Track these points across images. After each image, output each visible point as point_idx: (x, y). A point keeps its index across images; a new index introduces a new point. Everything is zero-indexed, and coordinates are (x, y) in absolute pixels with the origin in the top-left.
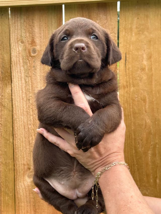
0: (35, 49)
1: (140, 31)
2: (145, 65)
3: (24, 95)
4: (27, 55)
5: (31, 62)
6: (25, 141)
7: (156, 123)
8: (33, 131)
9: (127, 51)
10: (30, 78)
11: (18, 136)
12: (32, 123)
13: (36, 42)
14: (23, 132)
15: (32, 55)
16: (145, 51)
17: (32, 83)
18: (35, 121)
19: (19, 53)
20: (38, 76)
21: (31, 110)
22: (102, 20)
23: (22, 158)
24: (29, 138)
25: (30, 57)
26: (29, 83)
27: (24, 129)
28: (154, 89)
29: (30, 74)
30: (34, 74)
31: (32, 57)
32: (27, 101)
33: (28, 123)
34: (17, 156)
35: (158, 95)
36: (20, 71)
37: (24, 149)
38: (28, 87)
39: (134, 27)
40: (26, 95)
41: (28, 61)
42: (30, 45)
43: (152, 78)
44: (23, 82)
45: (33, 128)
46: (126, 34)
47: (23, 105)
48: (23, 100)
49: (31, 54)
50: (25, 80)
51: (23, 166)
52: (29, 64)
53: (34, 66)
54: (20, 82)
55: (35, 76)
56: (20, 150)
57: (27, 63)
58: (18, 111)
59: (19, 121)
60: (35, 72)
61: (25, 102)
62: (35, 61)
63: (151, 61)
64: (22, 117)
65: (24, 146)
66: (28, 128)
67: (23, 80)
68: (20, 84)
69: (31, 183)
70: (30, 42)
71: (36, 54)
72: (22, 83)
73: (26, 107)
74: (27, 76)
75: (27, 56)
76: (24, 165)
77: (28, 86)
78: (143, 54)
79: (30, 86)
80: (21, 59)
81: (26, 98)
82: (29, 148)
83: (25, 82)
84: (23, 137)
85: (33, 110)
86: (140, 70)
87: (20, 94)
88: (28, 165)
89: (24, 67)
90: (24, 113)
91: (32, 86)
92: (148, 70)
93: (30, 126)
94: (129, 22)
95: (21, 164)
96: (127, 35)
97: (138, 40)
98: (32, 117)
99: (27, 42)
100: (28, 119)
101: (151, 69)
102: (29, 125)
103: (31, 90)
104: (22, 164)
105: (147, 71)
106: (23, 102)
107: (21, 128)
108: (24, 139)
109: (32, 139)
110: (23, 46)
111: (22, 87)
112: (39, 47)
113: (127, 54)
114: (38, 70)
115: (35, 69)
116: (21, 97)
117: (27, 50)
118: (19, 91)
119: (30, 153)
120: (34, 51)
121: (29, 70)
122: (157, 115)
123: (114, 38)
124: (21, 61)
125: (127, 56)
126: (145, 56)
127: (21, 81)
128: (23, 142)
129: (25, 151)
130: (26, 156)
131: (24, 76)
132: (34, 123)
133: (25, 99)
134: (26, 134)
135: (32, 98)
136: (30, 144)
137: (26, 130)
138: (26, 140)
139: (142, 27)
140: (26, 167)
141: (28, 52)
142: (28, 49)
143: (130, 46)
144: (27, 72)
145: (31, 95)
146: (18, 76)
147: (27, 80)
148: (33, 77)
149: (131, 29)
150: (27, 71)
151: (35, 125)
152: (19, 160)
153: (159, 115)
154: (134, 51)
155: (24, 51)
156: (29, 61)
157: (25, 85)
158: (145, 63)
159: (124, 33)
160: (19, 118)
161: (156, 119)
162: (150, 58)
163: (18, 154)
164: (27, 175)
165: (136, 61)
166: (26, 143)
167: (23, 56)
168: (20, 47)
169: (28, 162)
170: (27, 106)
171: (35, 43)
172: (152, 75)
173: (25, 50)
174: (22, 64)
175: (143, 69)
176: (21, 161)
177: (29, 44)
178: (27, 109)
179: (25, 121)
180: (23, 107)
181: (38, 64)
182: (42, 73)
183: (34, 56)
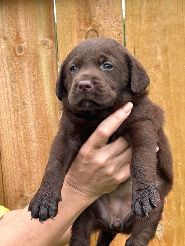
0: (21, 47)
1: (151, 17)
2: (160, 62)
3: (10, 106)
4: (12, 54)
5: (17, 64)
6: (16, 162)
7: (177, 134)
8: (24, 149)
9: (136, 44)
10: (17, 83)
11: (6, 156)
12: (22, 139)
13: (21, 38)
14: (12, 151)
15: (18, 54)
16: (158, 43)
17: (19, 90)
18: (26, 137)
19: (2, 53)
20: (27, 81)
21: (21, 123)
22: (102, 6)
23: (12, 183)
24: (20, 157)
25: (16, 57)
26: (17, 90)
27: (14, 147)
28: (172, 91)
29: (17, 78)
30: (21, 78)
31: (18, 57)
32: (15, 112)
33: (17, 140)
34: (6, 181)
35: (178, 99)
36: (5, 76)
37: (14, 172)
38: (15, 95)
39: (144, 12)
40: (14, 105)
41: (13, 62)
42: (15, 42)
43: (169, 77)
44: (9, 88)
45: (24, 145)
46: (134, 21)
47: (11, 117)
48: (10, 112)
49: (16, 53)
50: (11, 86)
51: (14, 192)
52: (15, 66)
53: (21, 69)
54: (5, 89)
55: (23, 80)
56: (9, 173)
57: (12, 65)
58: (5, 125)
59: (7, 137)
60: (23, 76)
61: (13, 113)
62: (22, 62)
63: (167, 56)
64: (10, 133)
65: (14, 168)
66: (18, 145)
67: (9, 86)
68: (6, 92)
70: (15, 39)
71: (23, 53)
72: (7, 90)
73: (14, 120)
74: (13, 81)
75: (12, 56)
76: (16, 191)
77: (15, 93)
78: (157, 47)
79: (18, 93)
80: (5, 59)
81: (14, 108)
82: (20, 170)
83: (12, 88)
84: (13, 157)
85: (22, 123)
86: (154, 67)
87: (6, 103)
88: (20, 191)
89: (9, 70)
90: (12, 127)
91: (20, 94)
92: (164, 67)
93: (20, 144)
94: (137, 7)
95: (12, 190)
96: (135, 24)
97: (149, 29)
98: (22, 132)
99: (11, 39)
100: (17, 135)
101: (168, 65)
102: (18, 142)
103: (19, 98)
104: (14, 190)
105: (162, 68)
106: (10, 114)
107: (10, 146)
108: (14, 159)
109: (23, 159)
110: (6, 43)
111: (8, 95)
112: (26, 44)
113: (135, 47)
114: (26, 72)
115: (22, 72)
116: (7, 107)
117: (12, 49)
118: (5, 100)
119: (22, 176)
120: (20, 49)
121: (16, 73)
122: (177, 125)
123: (118, 28)
124: (5, 62)
125: (136, 51)
126: (159, 49)
127: (7, 87)
128: (13, 163)
129: (15, 175)
130: (18, 181)
131: (10, 81)
132: (25, 140)
133: (12, 110)
134: (16, 153)
135: (20, 108)
136: (21, 166)
137: (16, 149)
138: (17, 160)
139: (153, 12)
140: (18, 194)
141: (13, 51)
142: (13, 47)
143: (139, 38)
144: (13, 77)
145: (19, 105)
146: (3, 81)
147: (14, 87)
148: (21, 82)
149: (140, 16)
150: (13, 74)
151: (26, 142)
152: (9, 186)
153: (179, 124)
154: (145, 44)
155: (8, 49)
156: (15, 62)
157: (11, 93)
158: (160, 58)
159: (131, 21)
160: (6, 133)
161: (176, 129)
162: (165, 51)
163: (8, 178)
164: (20, 204)
165: (148, 56)
166: (16, 165)
167: (6, 56)
168: (2, 45)
169: (21, 188)
170: (16, 119)
172: (169, 73)
173: (9, 48)
174: (6, 66)
175: (157, 67)
176: (12, 187)
177: (13, 41)
178: (15, 122)
179: (14, 137)
180: (11, 120)
181: (26, 66)
182: (31, 77)
183: (21, 56)
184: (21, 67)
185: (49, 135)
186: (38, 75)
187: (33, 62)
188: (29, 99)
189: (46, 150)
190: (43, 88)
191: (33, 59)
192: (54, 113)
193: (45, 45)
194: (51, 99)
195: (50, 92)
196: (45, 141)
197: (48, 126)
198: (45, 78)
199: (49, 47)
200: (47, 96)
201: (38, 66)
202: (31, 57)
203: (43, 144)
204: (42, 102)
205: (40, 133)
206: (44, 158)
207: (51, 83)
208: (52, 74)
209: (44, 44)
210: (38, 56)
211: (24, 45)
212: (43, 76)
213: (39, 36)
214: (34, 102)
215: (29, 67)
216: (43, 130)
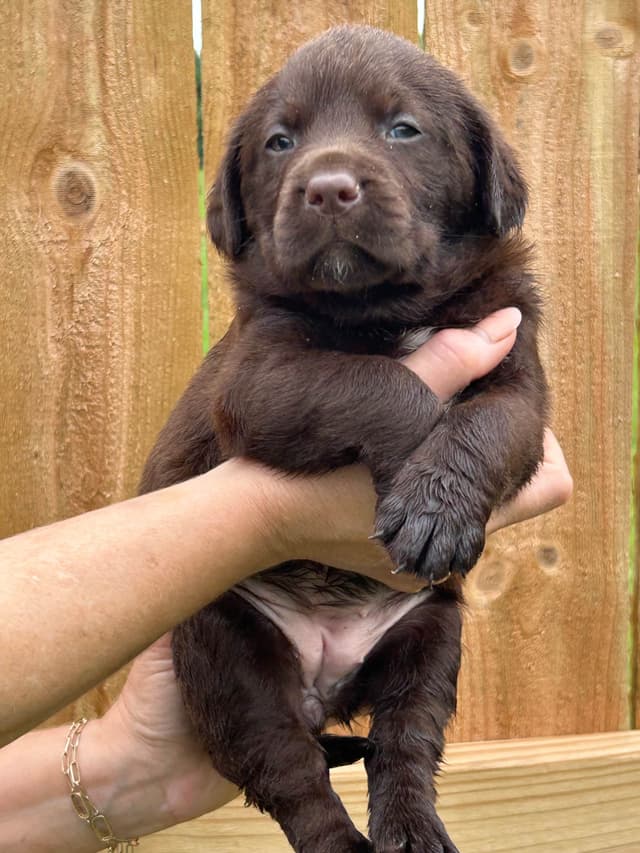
0: (528, 47)
4: (494, 73)
5: (506, 104)
13: (531, 18)
15: (515, 71)
19: (461, 68)
20: (535, 164)
25: (504, 83)
31: (512, 81)
41: (494, 99)
42: (508, 29)
49: (509, 71)
52: (498, 114)
53: (519, 122)
57: (492, 108)
60: (524, 147)
62: (525, 98)
69: (493, 610)
70: (509, 20)
71: (532, 68)
75: (493, 78)
99: (494, 19)
110: (476, 34)
112: (543, 40)
114: (536, 136)
115: (522, 133)
117: (494, 53)
120: (524, 57)
141: (498, 60)
142: (499, 49)
155: (480, 55)
156: (500, 99)
167: (473, 78)
168: (462, 39)
171: (530, 21)
173: (487, 52)
177: (503, 27)
181: (538, 112)
182: (552, 150)
183: (522, 78)
184: (522, 117)
185: (594, 348)
186: (574, 145)
187: (563, 100)
188: (538, 225)
189: (579, 399)
190: (588, 189)
191: (564, 91)
192: (617, 275)
193: (610, 46)
194: (614, 226)
195: (611, 204)
196: (579, 367)
197: (594, 316)
198: (597, 156)
199: (622, 54)
200: (599, 216)
201: (578, 114)
202: (558, 84)
203: (572, 378)
204: (582, 235)
205: (565, 340)
206: (569, 422)
207: (616, 174)
208: (623, 144)
209: (606, 40)
210: (581, 83)
211: (538, 42)
212: (591, 150)
213: (591, 14)
214: (552, 238)
215: (548, 117)
216: (575, 329)
